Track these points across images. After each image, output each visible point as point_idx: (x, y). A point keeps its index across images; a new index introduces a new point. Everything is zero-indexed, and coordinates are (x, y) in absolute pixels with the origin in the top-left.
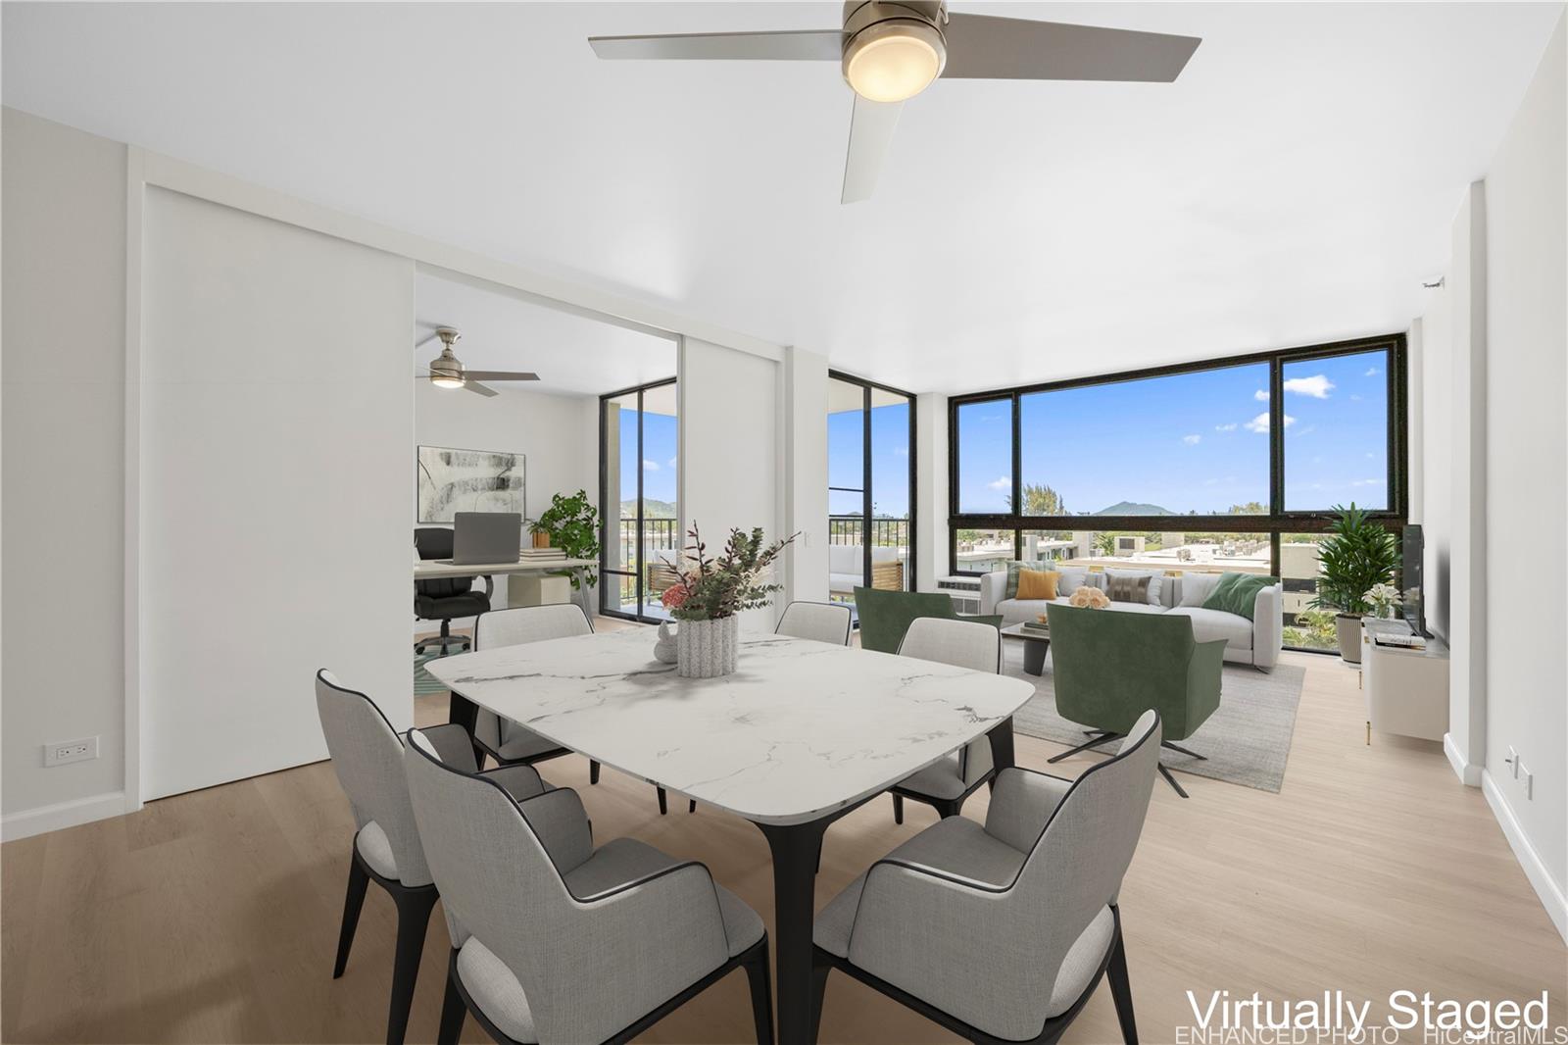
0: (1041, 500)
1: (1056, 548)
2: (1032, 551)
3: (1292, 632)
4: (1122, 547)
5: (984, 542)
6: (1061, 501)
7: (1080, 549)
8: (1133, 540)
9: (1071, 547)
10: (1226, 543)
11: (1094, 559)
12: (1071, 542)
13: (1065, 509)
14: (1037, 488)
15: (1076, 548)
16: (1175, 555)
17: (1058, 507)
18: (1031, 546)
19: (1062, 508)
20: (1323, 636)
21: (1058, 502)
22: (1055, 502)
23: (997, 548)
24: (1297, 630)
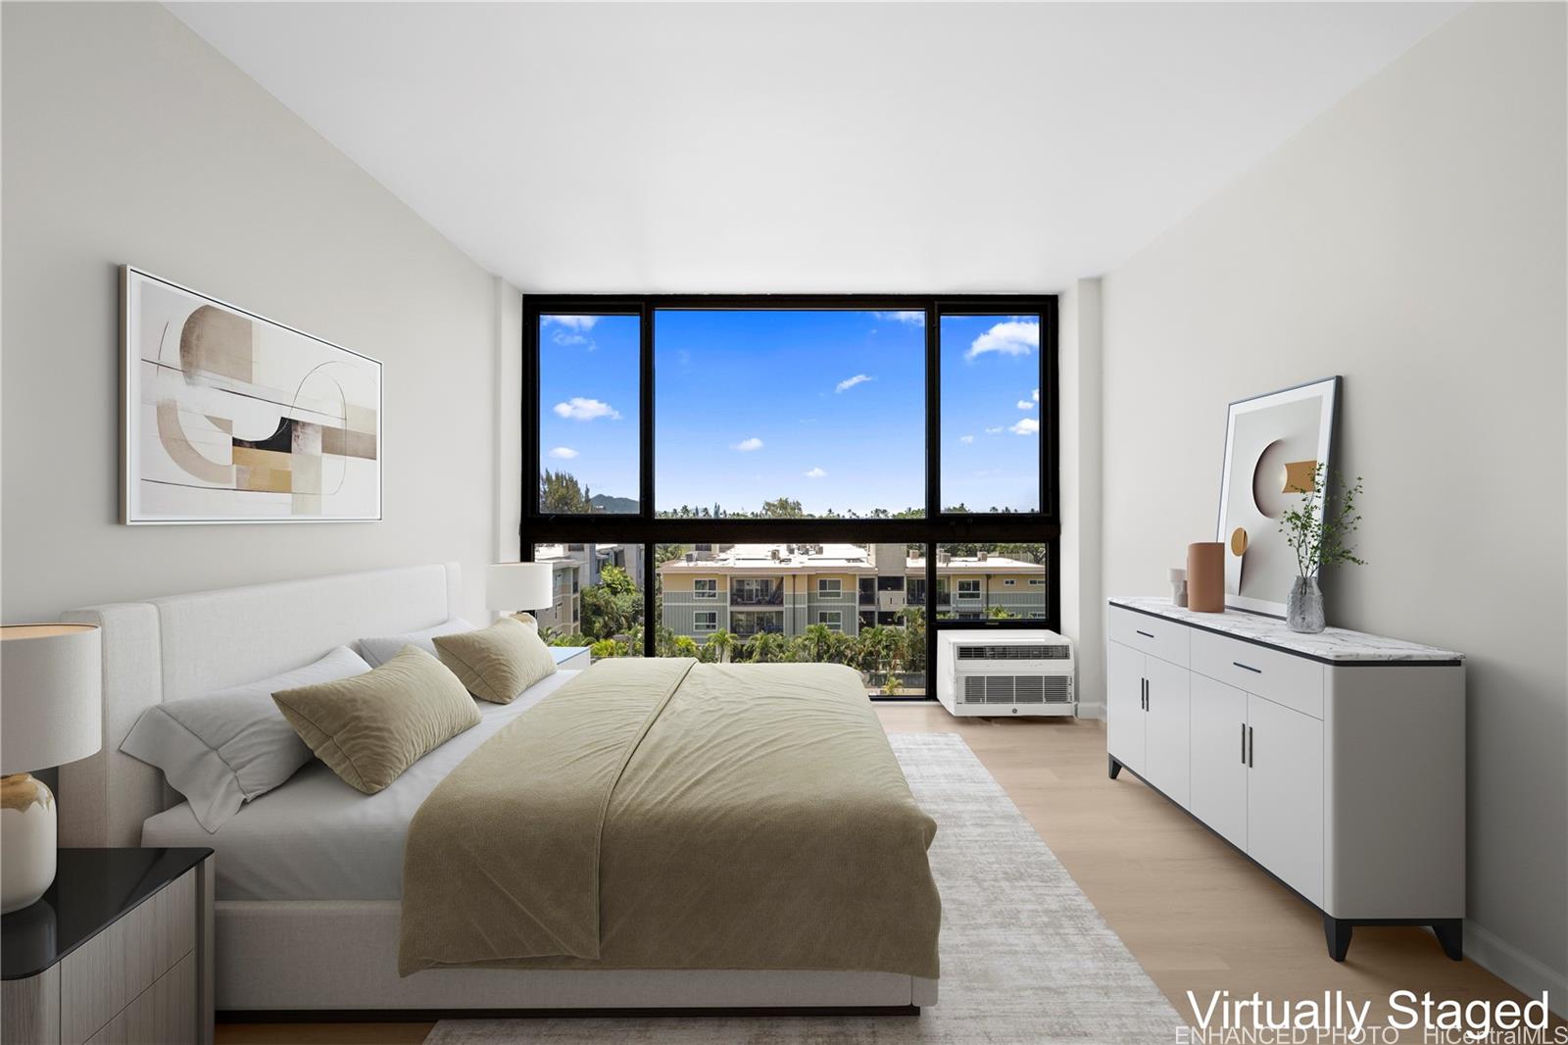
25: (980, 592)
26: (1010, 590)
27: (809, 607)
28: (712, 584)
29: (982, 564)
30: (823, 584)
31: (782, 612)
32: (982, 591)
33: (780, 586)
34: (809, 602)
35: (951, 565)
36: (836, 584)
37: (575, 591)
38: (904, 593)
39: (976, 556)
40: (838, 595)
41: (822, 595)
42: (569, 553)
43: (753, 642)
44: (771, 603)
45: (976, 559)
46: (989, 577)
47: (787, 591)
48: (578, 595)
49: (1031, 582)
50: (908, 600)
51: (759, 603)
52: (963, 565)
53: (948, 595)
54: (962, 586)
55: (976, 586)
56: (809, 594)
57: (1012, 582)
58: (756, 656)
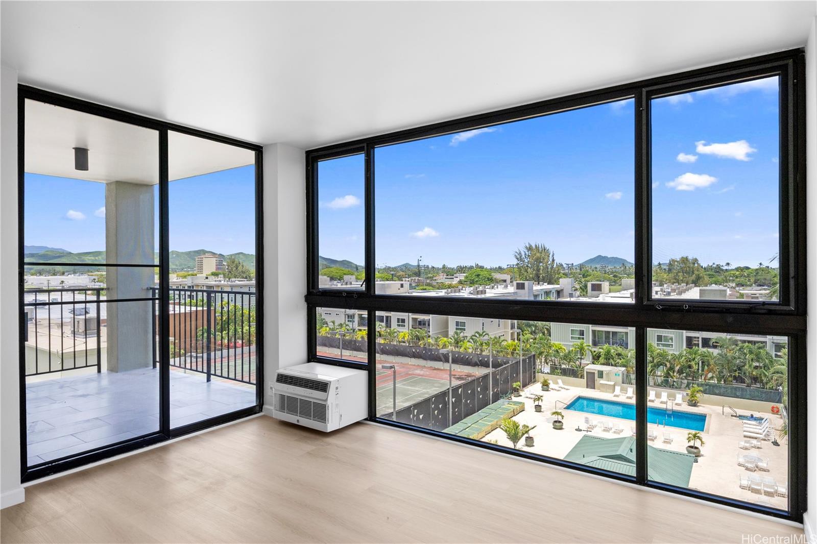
0: (538, 255)
1: (548, 291)
2: (529, 293)
3: (708, 352)
4: (592, 290)
5: (496, 286)
6: (553, 256)
7: (564, 290)
8: (601, 284)
9: (559, 290)
10: (665, 285)
12: (558, 286)
13: (555, 262)
14: (536, 246)
15: (562, 290)
16: (629, 296)
17: (551, 260)
18: (529, 289)
19: (553, 260)
20: (728, 354)
21: (551, 256)
22: (549, 256)
23: (504, 291)
24: (711, 350)
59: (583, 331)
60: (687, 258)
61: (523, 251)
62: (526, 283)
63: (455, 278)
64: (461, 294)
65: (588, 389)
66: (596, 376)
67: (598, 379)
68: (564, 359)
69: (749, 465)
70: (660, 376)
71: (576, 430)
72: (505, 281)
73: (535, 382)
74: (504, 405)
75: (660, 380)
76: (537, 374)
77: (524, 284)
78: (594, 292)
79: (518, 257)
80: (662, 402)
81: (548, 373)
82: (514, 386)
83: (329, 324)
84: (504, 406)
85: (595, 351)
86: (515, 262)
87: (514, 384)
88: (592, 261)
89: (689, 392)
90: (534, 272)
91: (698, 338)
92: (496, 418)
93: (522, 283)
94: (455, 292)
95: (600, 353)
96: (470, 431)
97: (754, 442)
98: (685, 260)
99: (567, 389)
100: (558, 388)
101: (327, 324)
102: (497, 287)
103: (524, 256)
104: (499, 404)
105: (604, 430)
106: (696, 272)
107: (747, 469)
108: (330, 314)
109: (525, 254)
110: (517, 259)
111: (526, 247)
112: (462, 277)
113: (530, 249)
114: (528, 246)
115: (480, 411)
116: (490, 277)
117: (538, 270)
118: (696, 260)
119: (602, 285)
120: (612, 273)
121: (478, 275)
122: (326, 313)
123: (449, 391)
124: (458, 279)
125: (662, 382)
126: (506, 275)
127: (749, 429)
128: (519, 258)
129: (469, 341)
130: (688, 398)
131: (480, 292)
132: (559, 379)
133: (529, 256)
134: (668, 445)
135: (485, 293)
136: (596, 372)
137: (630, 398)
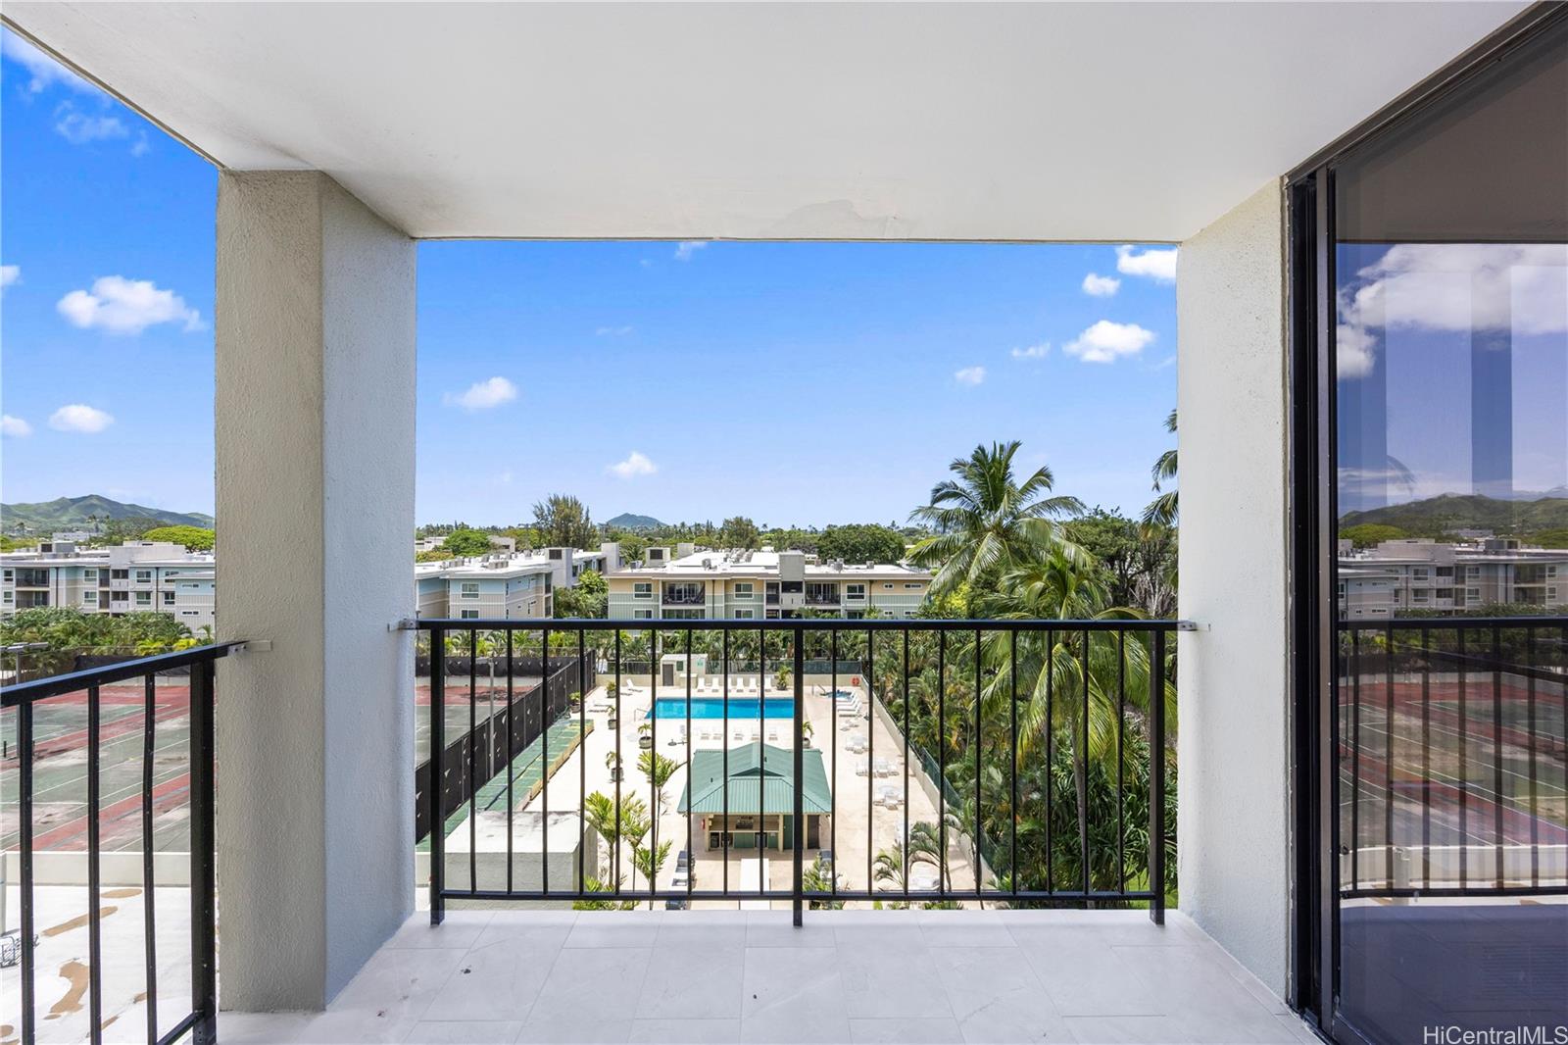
0: (567, 510)
1: (589, 560)
2: (567, 564)
4: (652, 558)
6: (588, 511)
7: (608, 560)
8: (661, 551)
9: (599, 558)
11: (635, 571)
12: (599, 554)
13: (591, 520)
14: (564, 498)
15: (604, 559)
16: (701, 564)
17: (584, 518)
19: (587, 519)
21: (584, 512)
22: (581, 513)
23: (529, 562)
25: (865, 594)
26: (888, 592)
27: (726, 606)
28: (649, 588)
29: (870, 571)
30: (738, 588)
31: (704, 610)
32: (866, 593)
33: (703, 590)
34: (726, 601)
35: (843, 572)
36: (749, 588)
37: (548, 590)
38: (803, 595)
39: (865, 563)
40: (750, 596)
41: (737, 596)
42: (549, 561)
43: (676, 635)
44: (695, 602)
45: (865, 566)
46: (871, 582)
47: (708, 593)
48: (551, 595)
49: (907, 586)
50: (807, 601)
51: (686, 602)
52: (854, 572)
53: (839, 596)
54: (851, 589)
55: (861, 589)
56: (726, 596)
57: (891, 586)
58: (678, 647)
59: (650, 612)
60: (741, 519)
61: (546, 504)
62: (564, 550)
63: (426, 544)
64: (464, 568)
65: (666, 687)
66: (675, 668)
67: (677, 672)
68: (631, 651)
69: (857, 748)
70: (744, 659)
71: (669, 744)
72: (507, 547)
73: (595, 687)
74: (565, 728)
75: (743, 664)
76: (597, 676)
77: (560, 551)
78: (653, 561)
79: (538, 513)
80: (751, 691)
81: (604, 673)
82: (573, 698)
83: (194, 631)
84: (566, 730)
85: (668, 637)
86: (534, 520)
87: (573, 694)
88: (616, 520)
89: (778, 674)
90: (562, 535)
91: (778, 610)
92: (561, 750)
93: (557, 551)
94: (456, 566)
95: (676, 638)
96: (529, 778)
97: (852, 720)
98: (739, 521)
99: (641, 691)
100: (629, 692)
101: (190, 633)
102: (516, 557)
103: (546, 512)
104: (557, 728)
105: (702, 738)
106: (751, 535)
107: (855, 752)
108: (196, 613)
109: (549, 510)
110: (537, 516)
111: (550, 500)
112: (440, 541)
113: (555, 502)
114: (553, 498)
115: (532, 744)
116: (485, 542)
117: (567, 532)
118: (750, 521)
119: (664, 552)
120: (646, 535)
121: (466, 539)
122: (184, 613)
123: (489, 723)
124: (432, 546)
125: (746, 666)
126: (508, 539)
127: (845, 707)
128: (540, 515)
129: (487, 639)
130: (778, 681)
131: (499, 565)
132: (628, 678)
133: (553, 512)
134: (775, 742)
135: (507, 566)
136: (675, 664)
137: (717, 691)
